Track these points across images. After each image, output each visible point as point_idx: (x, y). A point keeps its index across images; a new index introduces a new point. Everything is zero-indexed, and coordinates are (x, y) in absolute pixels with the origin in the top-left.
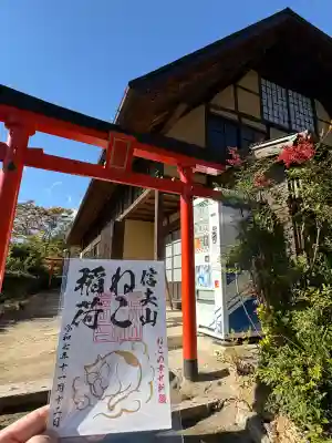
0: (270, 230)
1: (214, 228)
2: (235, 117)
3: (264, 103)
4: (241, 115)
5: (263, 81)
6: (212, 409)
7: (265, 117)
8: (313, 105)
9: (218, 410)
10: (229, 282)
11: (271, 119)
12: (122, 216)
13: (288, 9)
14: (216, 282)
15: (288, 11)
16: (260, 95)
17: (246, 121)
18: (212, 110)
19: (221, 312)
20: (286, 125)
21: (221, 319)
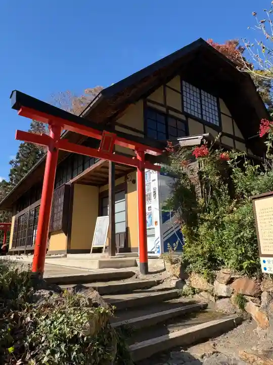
0: (189, 188)
1: (154, 189)
2: (164, 110)
3: (185, 100)
4: (169, 108)
5: (184, 83)
6: (158, 283)
7: (185, 110)
8: (218, 102)
9: (162, 283)
10: (164, 222)
11: (189, 112)
12: (71, 181)
13: (201, 38)
14: (156, 222)
15: (201, 40)
16: (182, 93)
17: (171, 113)
18: (148, 104)
19: (159, 240)
20: (200, 116)
21: (159, 244)
